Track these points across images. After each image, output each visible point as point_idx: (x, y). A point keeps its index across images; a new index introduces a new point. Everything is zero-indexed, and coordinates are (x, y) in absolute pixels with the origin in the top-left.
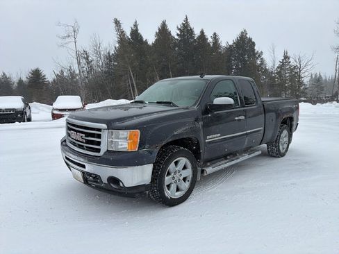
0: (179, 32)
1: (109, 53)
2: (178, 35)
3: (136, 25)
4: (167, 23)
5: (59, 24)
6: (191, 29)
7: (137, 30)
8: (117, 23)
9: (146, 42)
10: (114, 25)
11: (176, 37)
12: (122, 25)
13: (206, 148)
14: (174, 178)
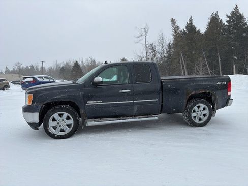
0: (228, 19)
1: (169, 44)
2: (227, 22)
3: (191, 20)
4: (218, 14)
5: (136, 28)
6: (240, 15)
7: (191, 24)
8: (173, 21)
9: (199, 32)
10: (171, 23)
11: (226, 24)
12: (177, 22)
13: (86, 109)
14: (58, 123)
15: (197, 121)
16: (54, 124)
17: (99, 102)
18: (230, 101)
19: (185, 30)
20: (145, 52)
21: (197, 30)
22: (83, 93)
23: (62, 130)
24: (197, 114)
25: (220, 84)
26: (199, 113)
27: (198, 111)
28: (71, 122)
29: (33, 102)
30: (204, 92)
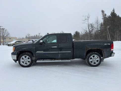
1: (101, 23)
3: (114, 10)
5: (83, 16)
7: (114, 12)
8: (103, 12)
10: (101, 12)
12: (105, 12)
13: (36, 54)
14: (24, 60)
15: (93, 64)
16: (23, 60)
17: (42, 52)
18: (113, 54)
19: (110, 16)
20: (88, 28)
21: (117, 15)
22: (35, 47)
23: (26, 64)
24: (93, 60)
25: (106, 44)
26: (94, 60)
27: (93, 59)
28: (30, 60)
29: (15, 51)
30: (96, 48)
